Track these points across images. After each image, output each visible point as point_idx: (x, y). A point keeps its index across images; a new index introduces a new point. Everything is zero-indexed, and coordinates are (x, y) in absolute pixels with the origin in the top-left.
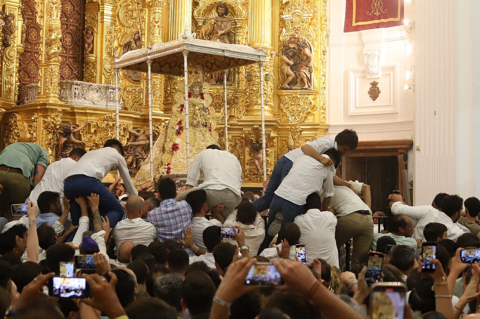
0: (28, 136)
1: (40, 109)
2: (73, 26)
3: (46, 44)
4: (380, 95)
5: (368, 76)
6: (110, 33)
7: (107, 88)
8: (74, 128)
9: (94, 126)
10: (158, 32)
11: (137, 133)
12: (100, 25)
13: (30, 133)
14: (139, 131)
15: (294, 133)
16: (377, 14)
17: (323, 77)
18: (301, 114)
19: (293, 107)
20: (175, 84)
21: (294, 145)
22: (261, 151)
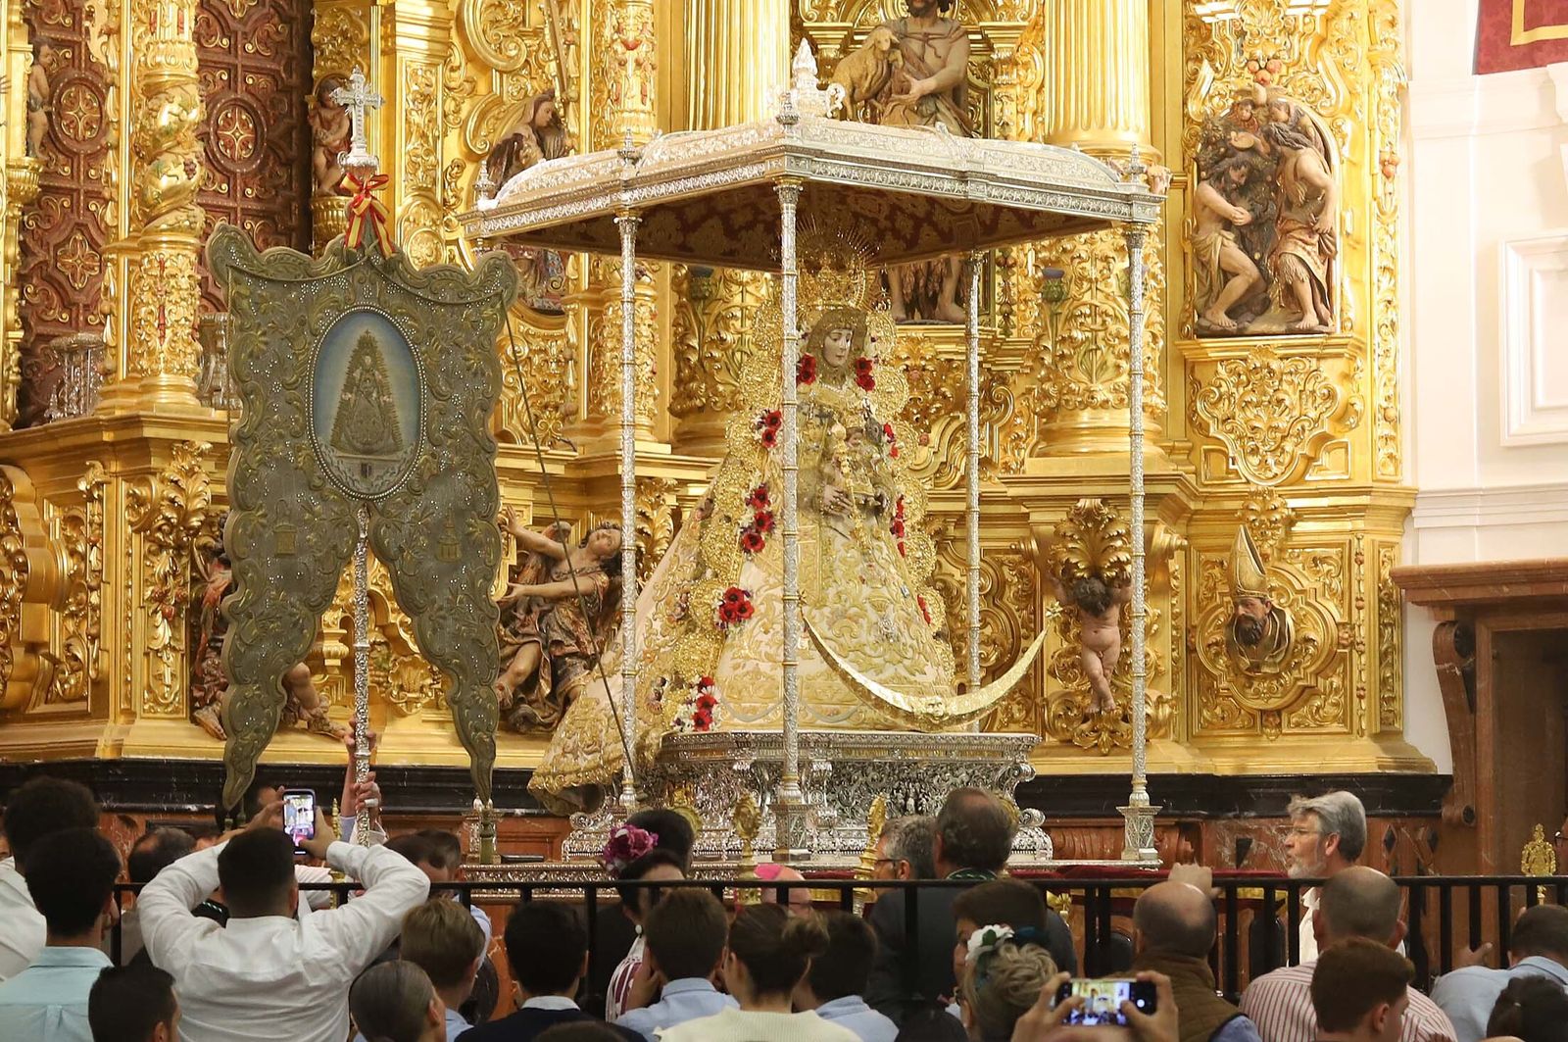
0: (66, 564)
1: (112, 444)
2: (258, 71)
3: (136, 150)
6: (427, 98)
10: (636, 91)
11: (554, 545)
12: (379, 63)
13: (73, 553)
14: (561, 535)
15: (1259, 530)
17: (1385, 278)
18: (1288, 446)
19: (1250, 413)
20: (723, 320)
21: (1262, 584)
22: (1114, 613)
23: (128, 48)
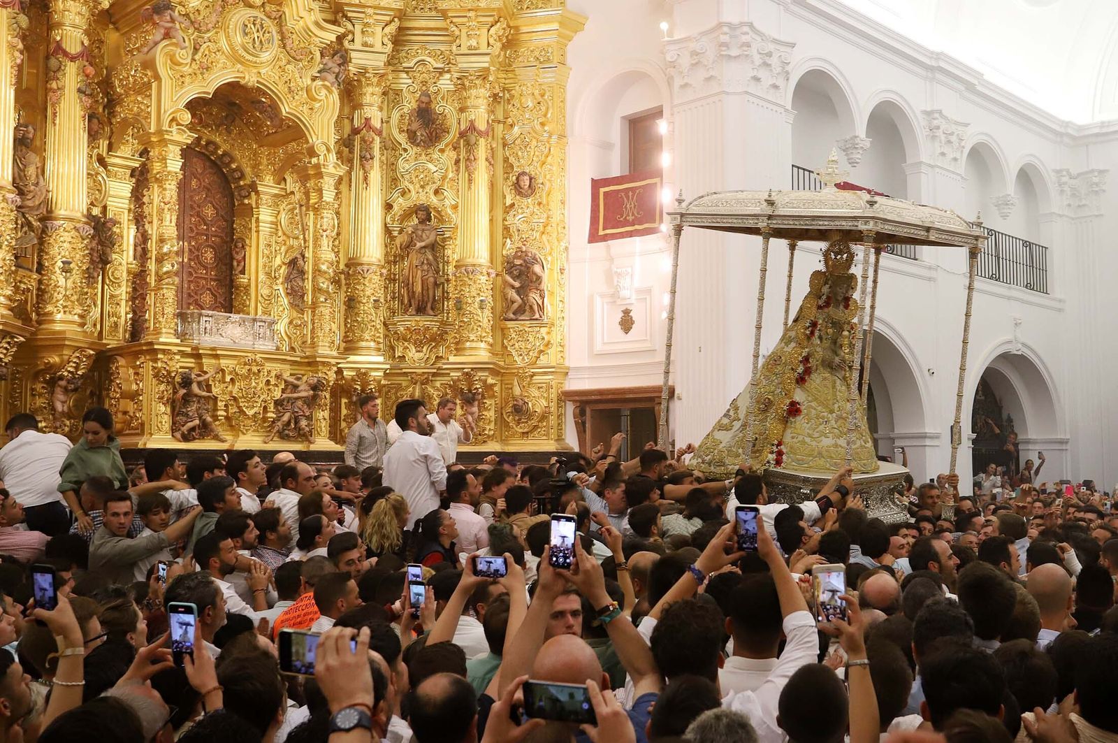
0: (134, 387)
1: (147, 350)
2: (215, 236)
3: (156, 260)
4: (634, 326)
5: (619, 302)
6: (269, 246)
7: (255, 320)
8: (199, 375)
9: (231, 373)
10: (326, 244)
11: (296, 382)
12: (254, 235)
13: (137, 384)
14: (298, 379)
15: (521, 378)
16: (630, 218)
17: (561, 304)
18: (531, 353)
19: (520, 343)
20: (357, 314)
21: (521, 395)
22: (476, 403)
23: (155, 228)
